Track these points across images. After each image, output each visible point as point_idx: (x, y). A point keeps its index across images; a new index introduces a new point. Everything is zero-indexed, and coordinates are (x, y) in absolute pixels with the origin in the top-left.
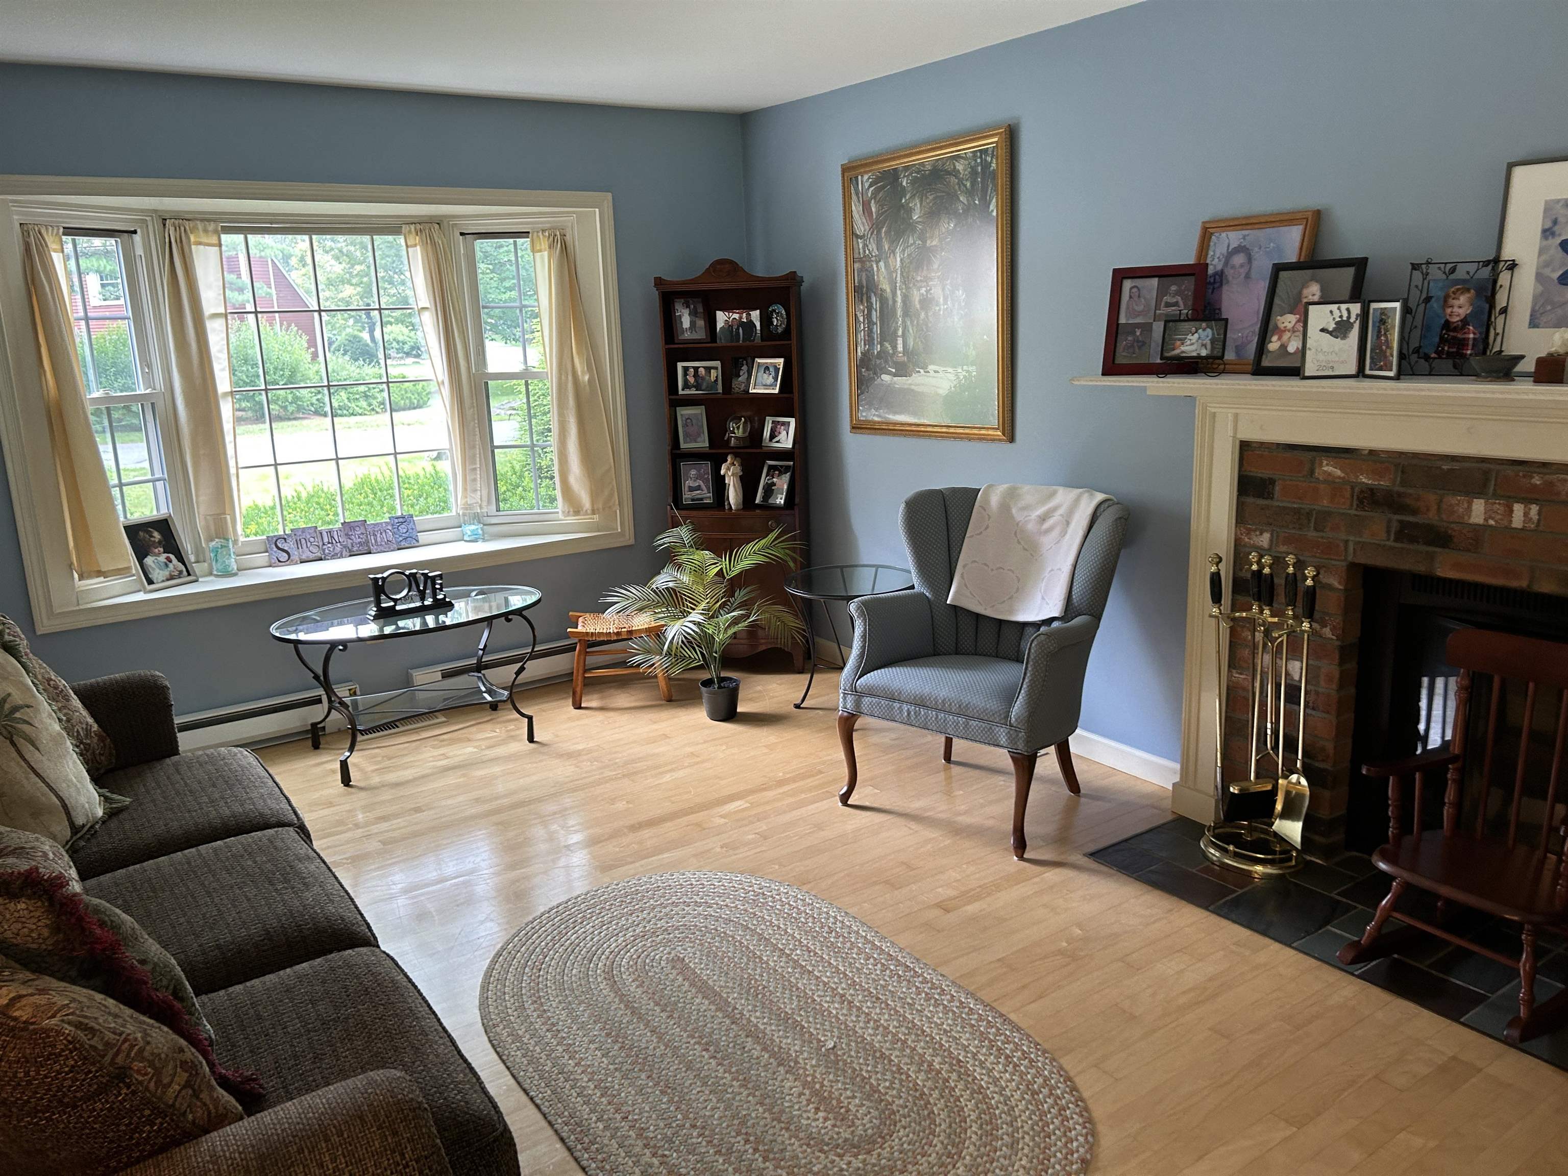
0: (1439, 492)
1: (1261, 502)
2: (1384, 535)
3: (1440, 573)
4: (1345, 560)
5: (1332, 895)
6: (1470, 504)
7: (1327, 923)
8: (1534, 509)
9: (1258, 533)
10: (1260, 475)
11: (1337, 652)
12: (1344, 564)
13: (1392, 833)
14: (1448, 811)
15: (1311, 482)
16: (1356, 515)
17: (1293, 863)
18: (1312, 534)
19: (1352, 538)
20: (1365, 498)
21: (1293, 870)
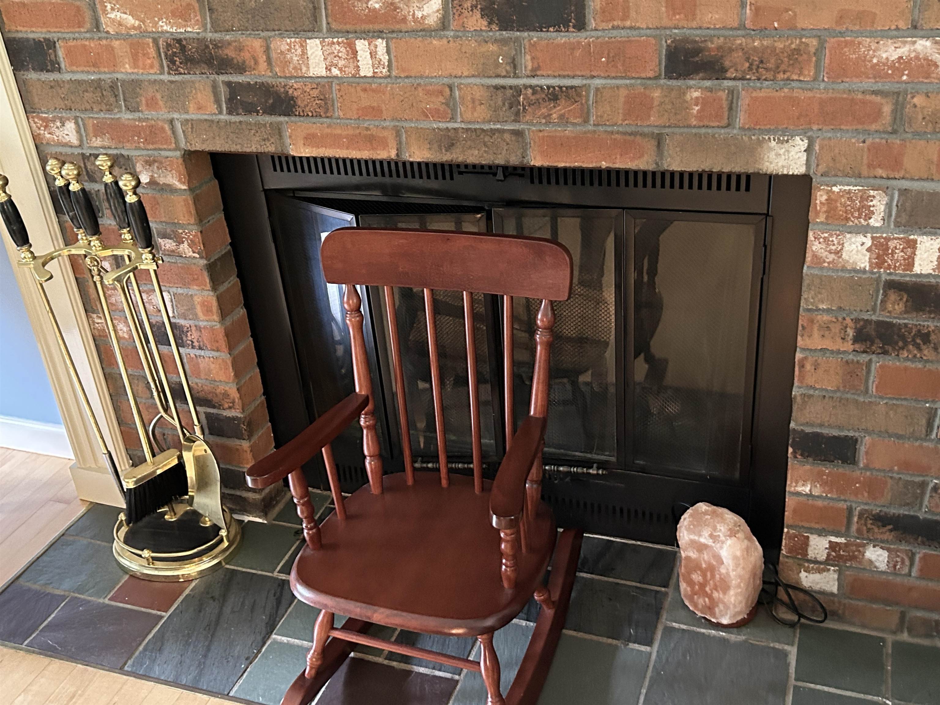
0: (262, 34)
1: (45, 76)
2: (214, 108)
3: (294, 152)
4: (177, 148)
5: (276, 574)
6: (303, 47)
7: (271, 628)
8: (381, 44)
9: (58, 124)
10: (31, 36)
11: (206, 274)
12: (178, 154)
13: (308, 533)
14: (370, 463)
15: (100, 39)
16: (172, 82)
17: (226, 544)
18: (126, 116)
19: (176, 116)
20: (174, 54)
21: (228, 553)
